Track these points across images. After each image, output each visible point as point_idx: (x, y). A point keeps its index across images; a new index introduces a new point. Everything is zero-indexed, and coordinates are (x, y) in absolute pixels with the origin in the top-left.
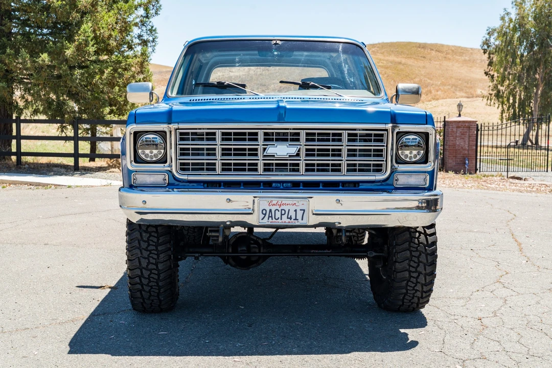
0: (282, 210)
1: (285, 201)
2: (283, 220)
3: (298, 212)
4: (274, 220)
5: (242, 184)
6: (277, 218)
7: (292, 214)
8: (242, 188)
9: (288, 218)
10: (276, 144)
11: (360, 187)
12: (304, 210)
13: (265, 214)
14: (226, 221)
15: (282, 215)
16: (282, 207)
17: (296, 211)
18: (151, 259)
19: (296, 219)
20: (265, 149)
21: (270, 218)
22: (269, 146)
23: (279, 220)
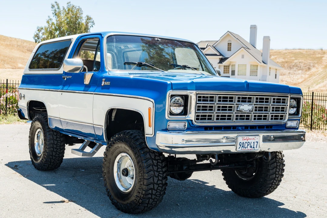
0: (248, 142)
1: (250, 137)
2: (248, 148)
3: (255, 143)
4: (244, 148)
5: (223, 128)
6: (245, 147)
7: (252, 144)
8: (223, 130)
9: (250, 147)
10: (243, 104)
11: (273, 128)
12: (257, 142)
13: (241, 145)
14: (221, 150)
15: (248, 145)
16: (249, 141)
17: (254, 143)
18: (159, 177)
19: (254, 148)
20: (238, 107)
21: (243, 147)
22: (240, 105)
23: (246, 149)
